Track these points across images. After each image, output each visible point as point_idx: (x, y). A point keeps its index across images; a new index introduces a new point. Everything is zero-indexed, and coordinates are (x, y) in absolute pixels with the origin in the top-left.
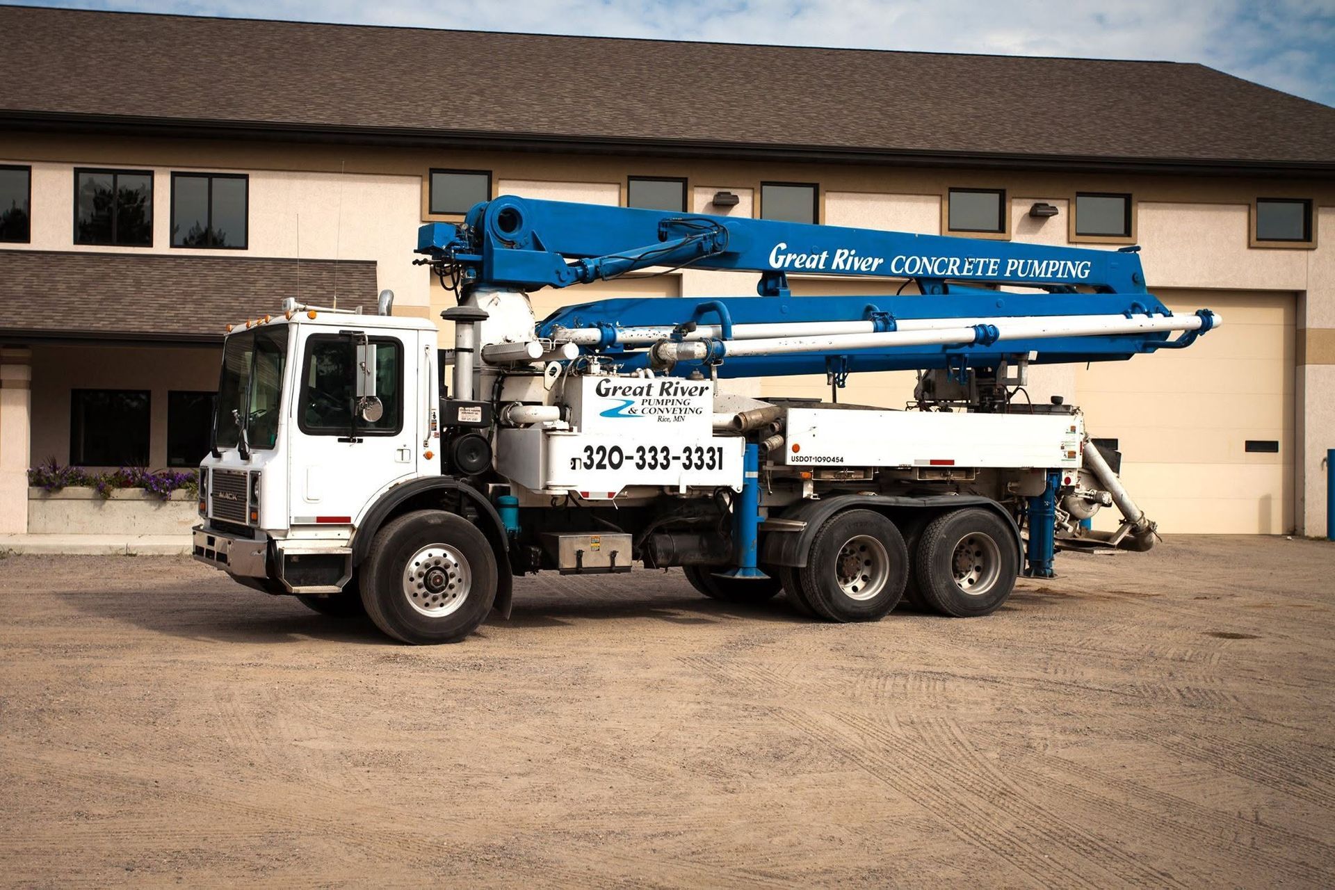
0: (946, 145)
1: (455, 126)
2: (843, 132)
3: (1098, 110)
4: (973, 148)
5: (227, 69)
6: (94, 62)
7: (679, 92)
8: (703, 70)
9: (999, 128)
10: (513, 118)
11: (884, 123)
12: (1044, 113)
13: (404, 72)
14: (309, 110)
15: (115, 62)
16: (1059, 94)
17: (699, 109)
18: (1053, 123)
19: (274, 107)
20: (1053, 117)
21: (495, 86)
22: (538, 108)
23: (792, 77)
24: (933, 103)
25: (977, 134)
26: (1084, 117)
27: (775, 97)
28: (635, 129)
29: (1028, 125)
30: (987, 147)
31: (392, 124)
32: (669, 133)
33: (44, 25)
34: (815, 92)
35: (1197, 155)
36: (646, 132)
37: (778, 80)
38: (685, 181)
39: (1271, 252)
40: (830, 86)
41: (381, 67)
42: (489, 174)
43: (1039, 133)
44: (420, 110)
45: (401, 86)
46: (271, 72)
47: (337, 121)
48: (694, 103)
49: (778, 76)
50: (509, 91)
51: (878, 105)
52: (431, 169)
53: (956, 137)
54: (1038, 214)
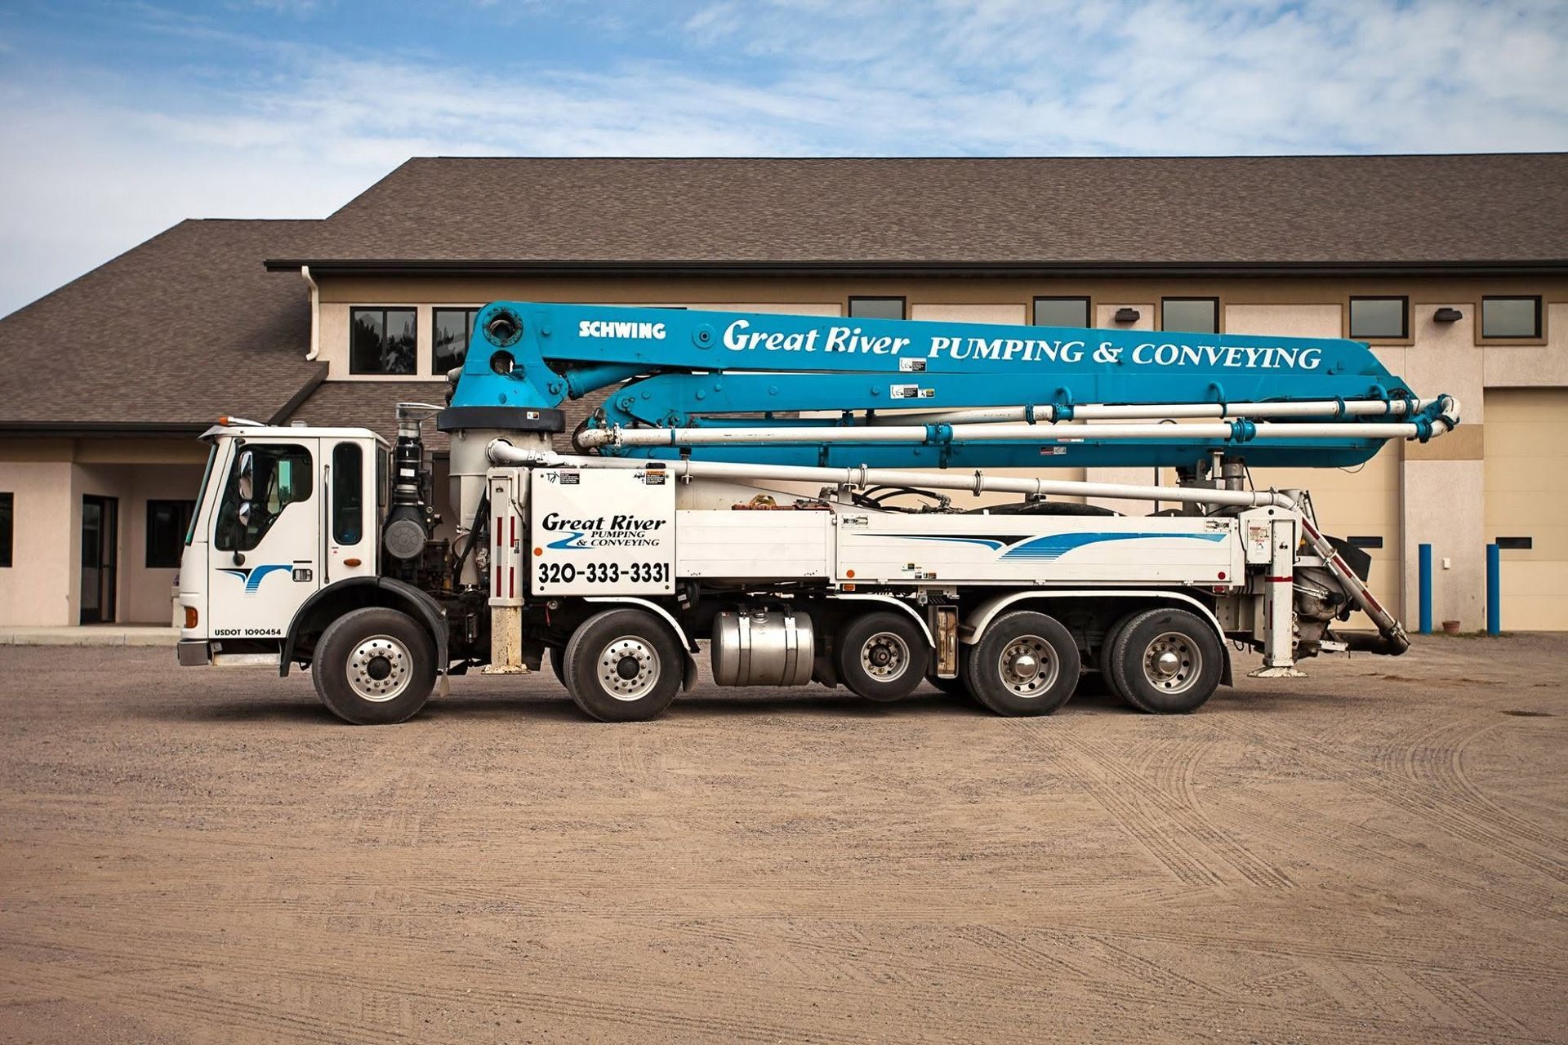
1: (873, 258)
2: (1244, 247)
4: (1376, 258)
5: (671, 210)
6: (555, 210)
7: (1091, 212)
8: (1120, 187)
10: (928, 247)
11: (1289, 235)
13: (832, 205)
14: (740, 248)
15: (573, 209)
17: (1107, 229)
18: (1467, 226)
19: (710, 246)
21: (915, 215)
22: (951, 236)
23: (1208, 190)
25: (1380, 243)
30: (1388, 257)
31: (813, 258)
32: (1072, 255)
34: (1226, 206)
38: (1088, 299)
41: (811, 201)
42: (903, 299)
44: (842, 242)
45: (827, 220)
46: (710, 211)
48: (1102, 222)
50: (928, 219)
52: (850, 297)
53: (1358, 246)
54: (1444, 319)
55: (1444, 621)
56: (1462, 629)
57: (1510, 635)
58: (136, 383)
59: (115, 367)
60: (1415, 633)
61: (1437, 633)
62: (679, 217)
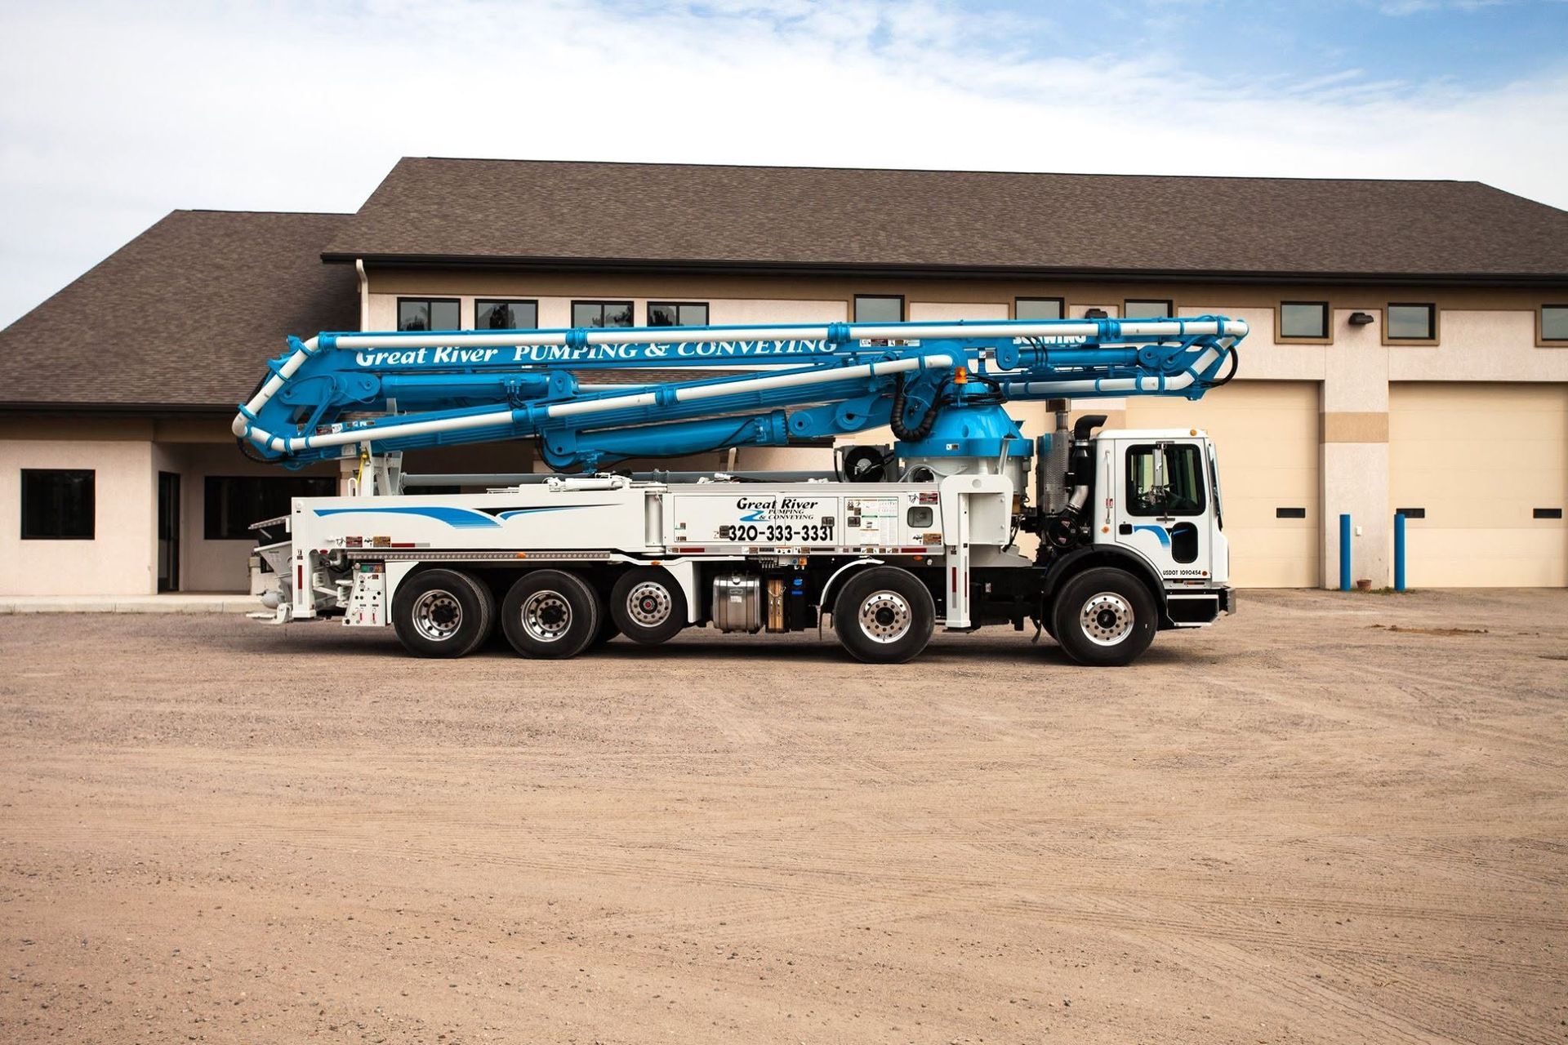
0: (1279, 266)
1: (875, 260)
2: (1190, 256)
3: (1398, 229)
4: (1302, 269)
7: (1045, 223)
8: (1057, 200)
9: (1319, 249)
11: (1222, 247)
12: (1354, 234)
13: (814, 211)
16: (1362, 215)
18: (1363, 243)
20: (1362, 237)
21: (893, 221)
22: (936, 242)
24: (1259, 227)
25: (1302, 256)
26: (1389, 237)
27: (1125, 226)
28: (1020, 258)
29: (1343, 246)
30: (1314, 268)
33: (508, 176)
35: (1491, 271)
36: (1030, 261)
37: (1121, 208)
39: (1555, 351)
40: (1166, 212)
41: (793, 207)
43: (1354, 253)
47: (781, 258)
49: (1122, 205)
50: (907, 226)
51: (1213, 229)
52: (855, 295)
53: (1284, 258)
54: (1357, 322)
55: (1359, 579)
56: (1374, 586)
57: (1413, 591)
58: (204, 367)
59: (174, 351)
60: (1337, 590)
61: (1354, 590)
62: (683, 220)
